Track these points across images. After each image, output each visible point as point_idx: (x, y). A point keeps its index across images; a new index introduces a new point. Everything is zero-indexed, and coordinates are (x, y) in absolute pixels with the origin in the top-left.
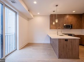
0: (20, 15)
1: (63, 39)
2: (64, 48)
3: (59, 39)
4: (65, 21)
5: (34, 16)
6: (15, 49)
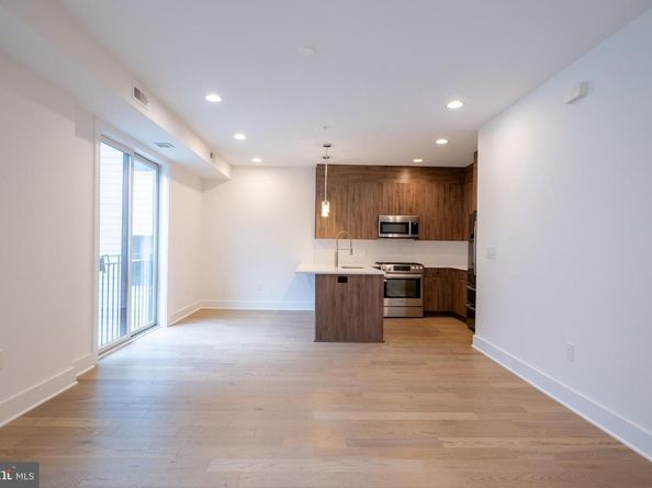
0: (174, 177)
1: (331, 275)
2: (334, 305)
3: (317, 276)
4: (385, 199)
5: (233, 167)
6: (152, 322)
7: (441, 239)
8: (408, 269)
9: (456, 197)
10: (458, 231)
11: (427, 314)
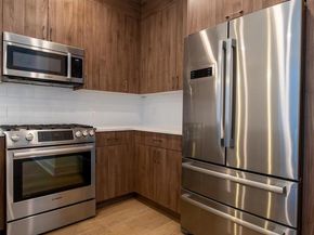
7: (114, 90)
8: (69, 135)
9: (132, 35)
10: (134, 80)
11: (102, 205)
